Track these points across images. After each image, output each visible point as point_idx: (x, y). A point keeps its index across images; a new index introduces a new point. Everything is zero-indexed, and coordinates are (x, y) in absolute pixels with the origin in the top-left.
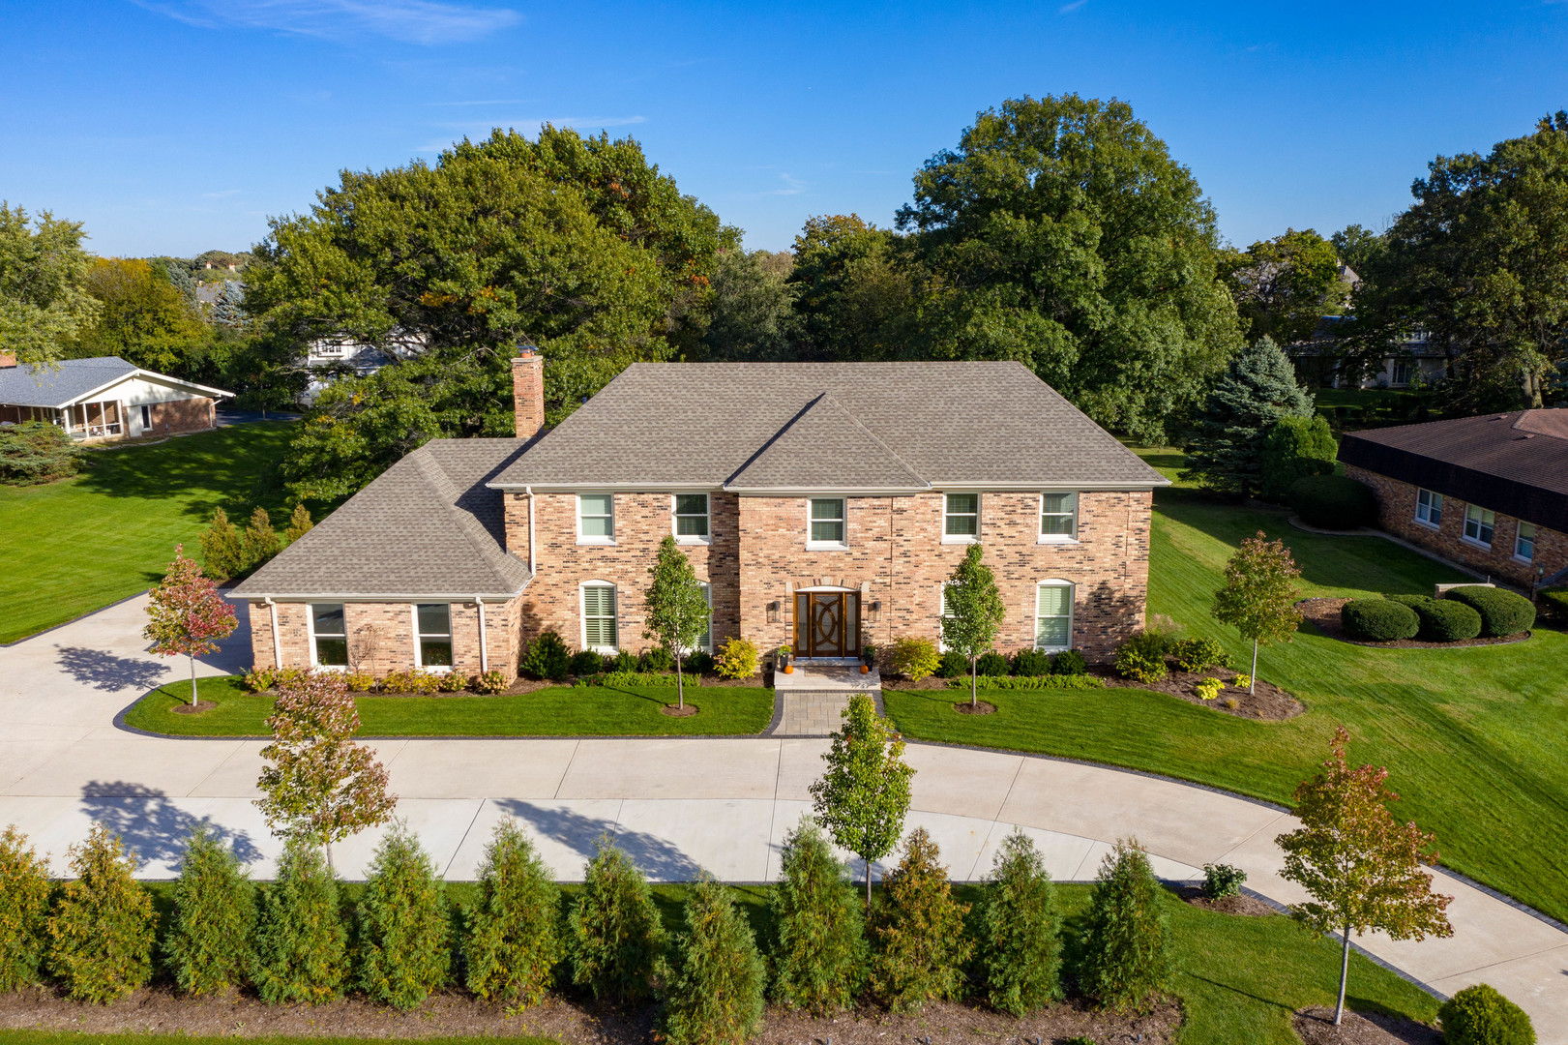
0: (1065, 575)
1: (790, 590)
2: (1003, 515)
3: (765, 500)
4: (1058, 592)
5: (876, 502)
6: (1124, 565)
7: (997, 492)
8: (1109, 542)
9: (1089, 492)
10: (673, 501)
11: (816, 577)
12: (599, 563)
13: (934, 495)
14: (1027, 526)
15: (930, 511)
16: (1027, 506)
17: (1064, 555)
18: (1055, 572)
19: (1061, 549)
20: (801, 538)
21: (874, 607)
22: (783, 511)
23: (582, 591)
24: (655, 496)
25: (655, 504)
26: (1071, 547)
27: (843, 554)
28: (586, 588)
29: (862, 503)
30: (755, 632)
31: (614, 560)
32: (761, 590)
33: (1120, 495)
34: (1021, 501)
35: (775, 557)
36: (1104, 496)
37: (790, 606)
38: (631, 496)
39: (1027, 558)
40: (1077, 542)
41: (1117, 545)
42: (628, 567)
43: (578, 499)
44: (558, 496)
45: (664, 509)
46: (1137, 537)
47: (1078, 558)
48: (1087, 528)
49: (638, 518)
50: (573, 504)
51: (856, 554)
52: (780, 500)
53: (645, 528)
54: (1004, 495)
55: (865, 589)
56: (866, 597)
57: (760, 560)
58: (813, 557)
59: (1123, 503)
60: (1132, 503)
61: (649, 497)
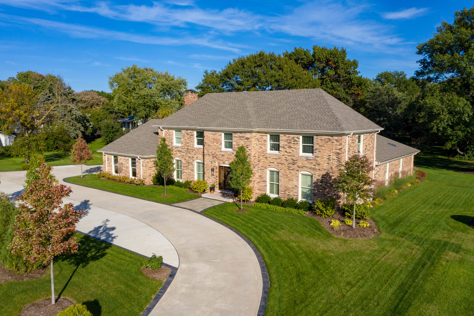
0: (309, 170)
1: (217, 164)
2: (286, 143)
3: (211, 132)
5: (241, 135)
6: (331, 168)
7: (285, 134)
8: (326, 157)
9: (318, 136)
10: (195, 133)
11: (224, 161)
12: (178, 152)
13: (264, 134)
14: (295, 148)
15: (263, 141)
16: (295, 141)
17: (309, 162)
18: (305, 169)
19: (307, 159)
20: (220, 147)
22: (215, 137)
25: (190, 134)
26: (311, 158)
27: (231, 153)
29: (237, 135)
30: (208, 178)
31: (181, 151)
32: (209, 163)
33: (330, 137)
34: (293, 138)
35: (213, 153)
36: (324, 137)
37: (218, 170)
38: (185, 131)
39: (295, 162)
40: (314, 157)
41: (329, 159)
42: (184, 154)
43: (174, 131)
44: (170, 130)
45: (192, 135)
46: (337, 156)
47: (314, 163)
48: (317, 151)
49: (186, 138)
50: (173, 133)
52: (215, 133)
53: (188, 142)
54: (287, 135)
57: (209, 153)
58: (223, 154)
59: (331, 141)
60: (334, 141)
61: (189, 131)
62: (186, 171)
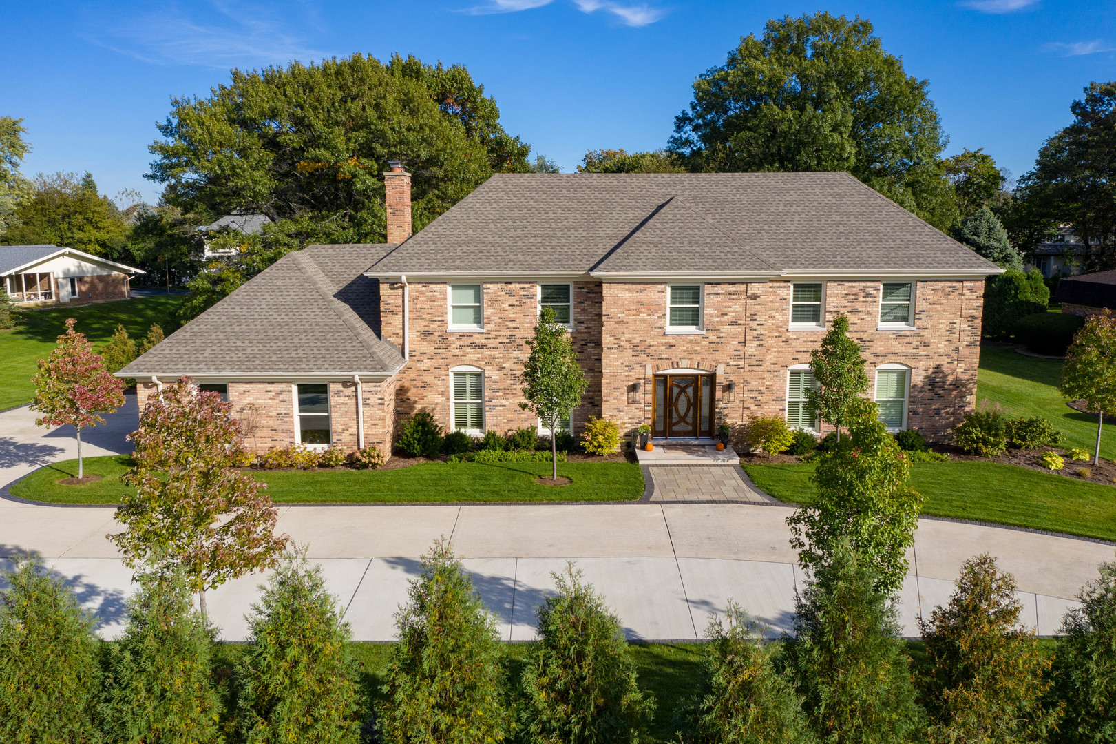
0: (902, 360)
1: (649, 372)
2: (845, 303)
3: (627, 286)
4: (894, 377)
5: (732, 288)
6: (957, 350)
7: (840, 281)
8: (943, 329)
9: (926, 281)
10: (538, 290)
11: (674, 360)
12: (469, 350)
13: (782, 284)
14: (868, 313)
15: (778, 300)
16: (868, 295)
17: (901, 341)
18: (893, 358)
19: (899, 335)
20: (661, 323)
21: (729, 388)
22: (643, 297)
23: (452, 376)
24: (521, 285)
25: (522, 293)
26: (908, 333)
27: (699, 338)
28: (456, 374)
29: (719, 289)
30: (615, 413)
31: (482, 346)
32: (622, 372)
33: (954, 284)
34: (863, 289)
35: (636, 341)
36: (941, 284)
37: (650, 387)
38: (500, 285)
39: (867, 344)
40: (914, 329)
41: (951, 332)
42: (496, 353)
43: (449, 288)
44: (431, 286)
45: (530, 297)
46: (970, 323)
47: (915, 343)
48: (923, 316)
49: (506, 306)
50: (445, 293)
51: (712, 338)
52: (641, 287)
53: (512, 316)
54: (847, 284)
55: (720, 372)
56: (721, 379)
57: (622, 344)
58: (671, 340)
59: (958, 292)
60: (965, 291)
61: (515, 287)
62: (504, 402)
